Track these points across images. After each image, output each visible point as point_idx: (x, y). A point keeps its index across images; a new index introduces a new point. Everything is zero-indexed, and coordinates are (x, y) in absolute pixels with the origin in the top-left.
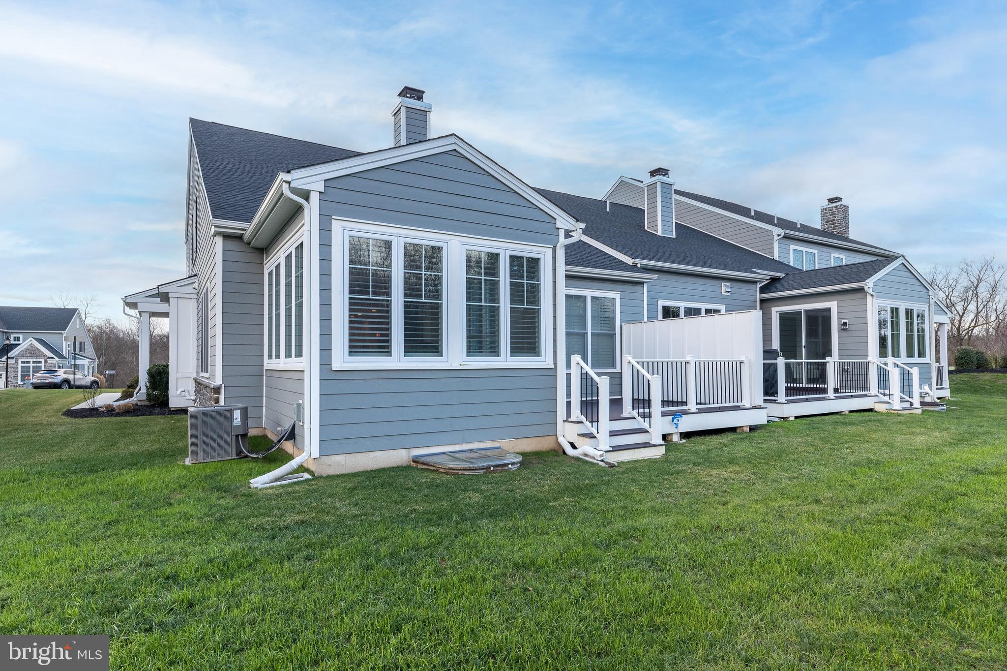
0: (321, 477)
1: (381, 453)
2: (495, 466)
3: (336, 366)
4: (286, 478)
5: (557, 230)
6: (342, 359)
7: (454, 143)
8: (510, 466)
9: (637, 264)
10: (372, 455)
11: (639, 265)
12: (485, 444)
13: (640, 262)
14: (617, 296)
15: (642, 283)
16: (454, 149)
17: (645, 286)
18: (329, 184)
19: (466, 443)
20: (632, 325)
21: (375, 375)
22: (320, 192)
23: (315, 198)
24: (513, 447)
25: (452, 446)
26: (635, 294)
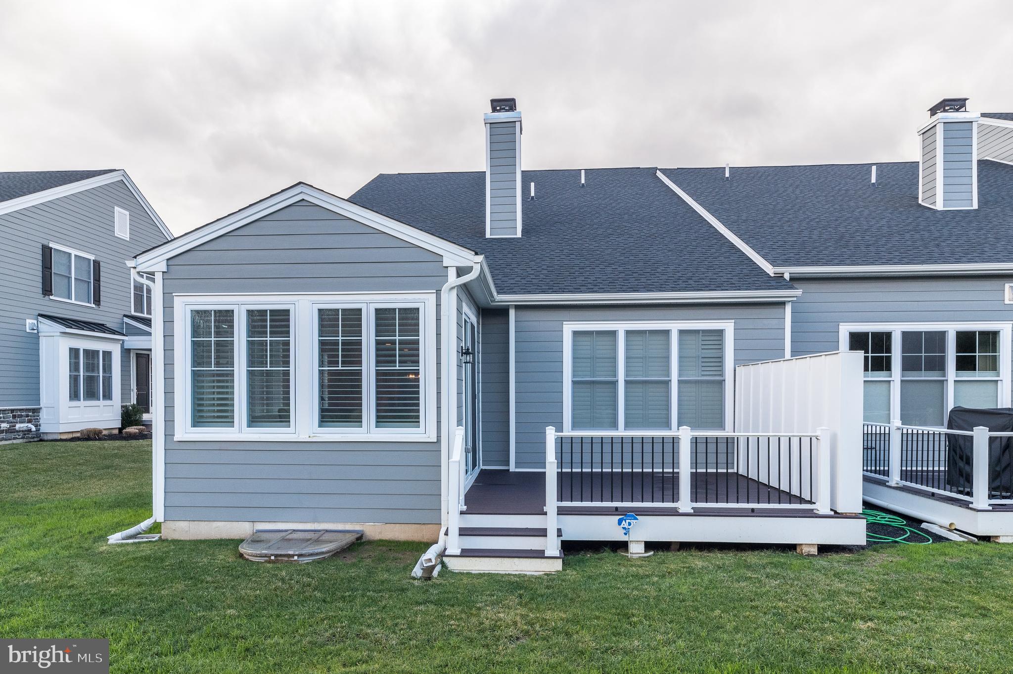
0: (167, 540)
1: (223, 523)
2: (276, 556)
3: (178, 437)
4: (138, 537)
5: (446, 269)
6: (185, 431)
7: (301, 193)
8: (296, 558)
9: (783, 274)
10: (215, 524)
11: (787, 276)
12: (343, 525)
13: (787, 272)
14: (728, 327)
15: (783, 304)
16: (301, 199)
17: (788, 308)
18: (170, 262)
19: (319, 522)
20: (752, 368)
21: (217, 446)
22: (163, 272)
23: (159, 277)
24: (380, 533)
25: (303, 524)
26: (765, 321)
